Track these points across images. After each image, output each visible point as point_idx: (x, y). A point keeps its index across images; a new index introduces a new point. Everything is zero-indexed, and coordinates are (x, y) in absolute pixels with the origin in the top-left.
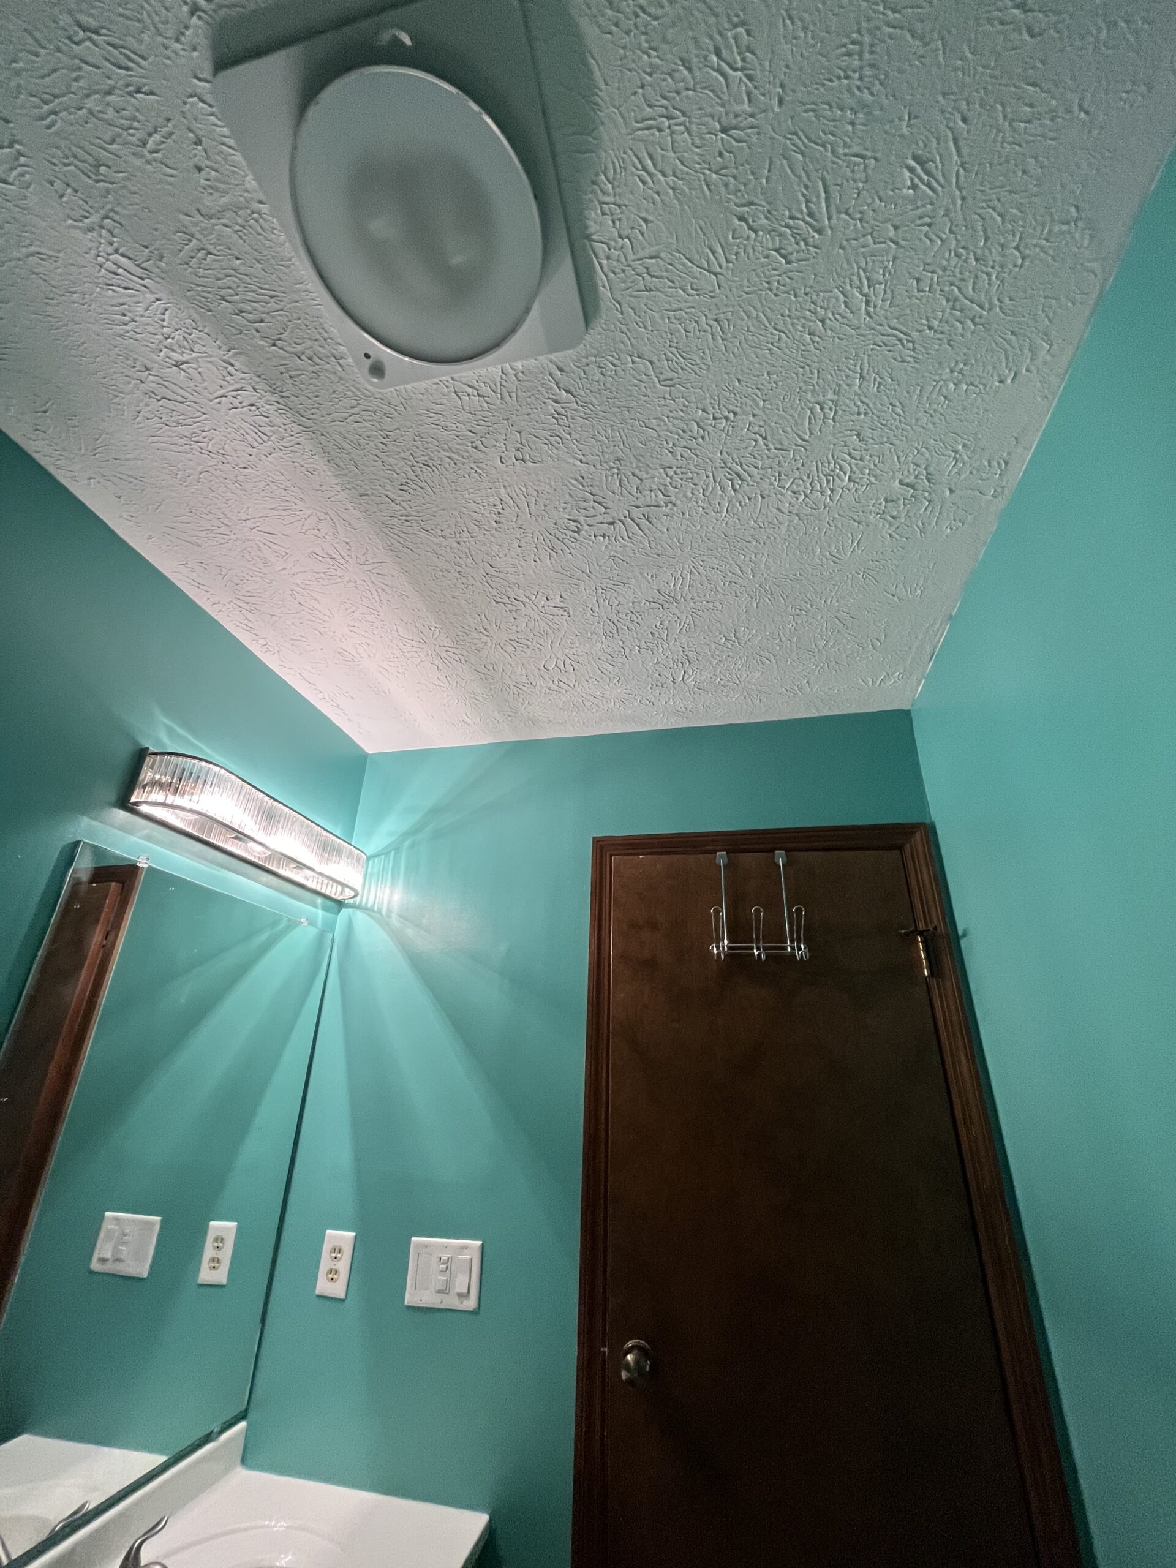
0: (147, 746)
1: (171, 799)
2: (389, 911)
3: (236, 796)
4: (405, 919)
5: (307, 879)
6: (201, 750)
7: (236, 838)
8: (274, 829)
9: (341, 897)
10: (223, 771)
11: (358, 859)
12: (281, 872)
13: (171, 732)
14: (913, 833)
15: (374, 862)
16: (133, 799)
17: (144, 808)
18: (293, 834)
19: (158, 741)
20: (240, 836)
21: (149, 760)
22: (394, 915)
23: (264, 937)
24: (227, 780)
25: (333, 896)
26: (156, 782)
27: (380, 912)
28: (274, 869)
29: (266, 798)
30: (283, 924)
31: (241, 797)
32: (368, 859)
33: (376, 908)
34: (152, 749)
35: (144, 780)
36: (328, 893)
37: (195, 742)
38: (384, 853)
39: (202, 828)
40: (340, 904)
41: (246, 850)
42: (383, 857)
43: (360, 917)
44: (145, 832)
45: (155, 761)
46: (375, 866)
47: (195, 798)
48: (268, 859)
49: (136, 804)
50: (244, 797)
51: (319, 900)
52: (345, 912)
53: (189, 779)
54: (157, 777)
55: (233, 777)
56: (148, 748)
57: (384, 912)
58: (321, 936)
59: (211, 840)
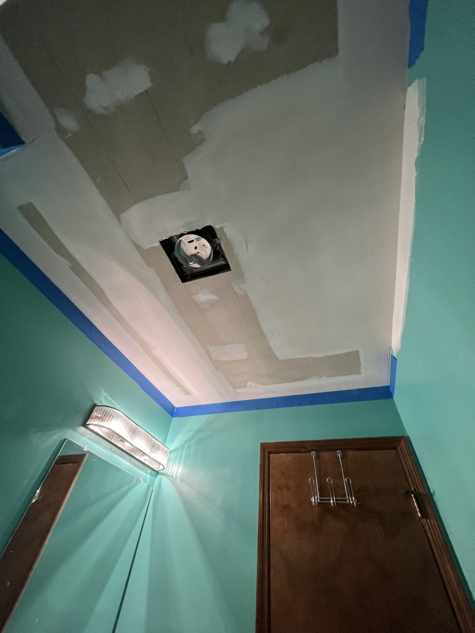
0: (96, 403)
1: (100, 423)
2: (176, 477)
3: (123, 422)
4: (183, 481)
5: (145, 460)
6: (113, 404)
7: (121, 440)
8: (134, 437)
9: (158, 470)
10: (120, 413)
11: (166, 452)
12: (136, 456)
13: (106, 398)
14: (400, 441)
15: (172, 454)
16: (87, 423)
17: (91, 427)
18: (142, 439)
19: (101, 401)
20: (123, 440)
21: (96, 408)
22: (178, 479)
23: (126, 487)
24: (121, 416)
25: (155, 469)
26: (97, 416)
27: (172, 477)
28: (133, 455)
29: (134, 424)
30: (134, 482)
31: (125, 423)
32: (170, 452)
33: (171, 475)
34: (98, 404)
35: (93, 416)
36: (153, 467)
37: (112, 401)
38: (176, 450)
39: (109, 436)
40: (157, 473)
41: (124, 446)
42: (177, 451)
43: (164, 479)
44: (89, 436)
45: (98, 408)
46: (173, 455)
47: (109, 423)
48: (132, 450)
49: (88, 425)
50: (125, 424)
51: (149, 471)
52: (159, 476)
53: (108, 415)
54: (97, 415)
55: (123, 415)
56: (97, 404)
57: (174, 477)
58: (149, 487)
59: (112, 441)
